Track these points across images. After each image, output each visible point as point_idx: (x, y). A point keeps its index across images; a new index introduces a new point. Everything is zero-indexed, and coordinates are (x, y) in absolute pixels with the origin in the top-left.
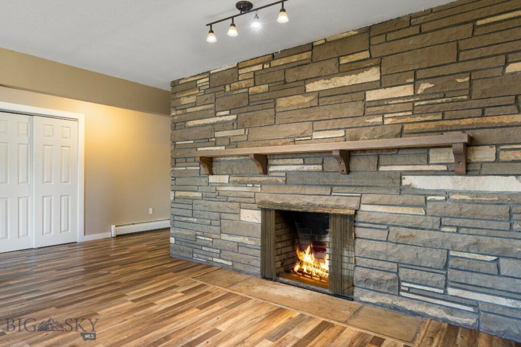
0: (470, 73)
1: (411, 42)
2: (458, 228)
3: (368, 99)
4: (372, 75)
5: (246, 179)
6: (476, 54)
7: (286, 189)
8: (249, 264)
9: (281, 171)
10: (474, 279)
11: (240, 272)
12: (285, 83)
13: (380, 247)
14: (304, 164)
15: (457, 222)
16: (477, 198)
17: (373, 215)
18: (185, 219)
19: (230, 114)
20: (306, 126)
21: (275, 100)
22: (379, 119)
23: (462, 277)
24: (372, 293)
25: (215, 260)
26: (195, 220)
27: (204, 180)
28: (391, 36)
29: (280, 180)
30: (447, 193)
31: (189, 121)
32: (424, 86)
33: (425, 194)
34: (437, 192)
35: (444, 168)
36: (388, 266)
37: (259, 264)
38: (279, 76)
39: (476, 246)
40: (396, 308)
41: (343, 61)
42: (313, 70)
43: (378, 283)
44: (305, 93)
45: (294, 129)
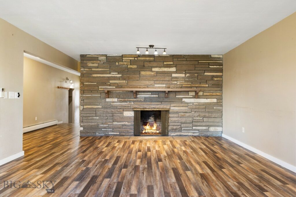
0: (198, 73)
1: (184, 62)
2: (195, 111)
3: (173, 76)
4: (174, 69)
5: (126, 100)
6: (199, 69)
7: (145, 103)
8: (128, 132)
9: (142, 97)
10: (199, 124)
11: (123, 135)
12: (144, 66)
13: (176, 119)
14: (152, 95)
15: (195, 110)
16: (199, 104)
17: (174, 110)
18: (91, 118)
19: (118, 74)
20: (152, 82)
21: (140, 71)
22: (176, 82)
23: (196, 124)
24: (174, 133)
25: (109, 133)
26: (98, 118)
27: (103, 100)
28: (179, 59)
29: (142, 100)
30: (193, 103)
31: (93, 74)
32: (188, 75)
33: (188, 103)
34: (190, 103)
35: (192, 97)
36: (178, 124)
37: (133, 131)
38: (142, 64)
39: (199, 116)
40: (181, 135)
41: (165, 63)
42: (155, 64)
43: (176, 129)
44: (152, 71)
45: (147, 82)
